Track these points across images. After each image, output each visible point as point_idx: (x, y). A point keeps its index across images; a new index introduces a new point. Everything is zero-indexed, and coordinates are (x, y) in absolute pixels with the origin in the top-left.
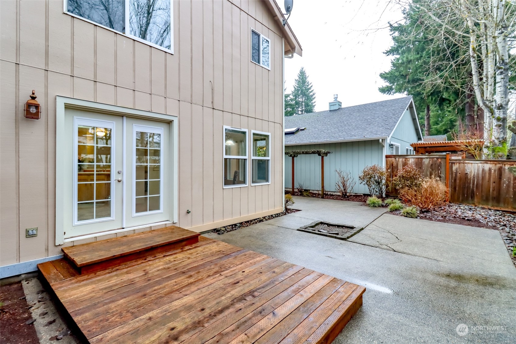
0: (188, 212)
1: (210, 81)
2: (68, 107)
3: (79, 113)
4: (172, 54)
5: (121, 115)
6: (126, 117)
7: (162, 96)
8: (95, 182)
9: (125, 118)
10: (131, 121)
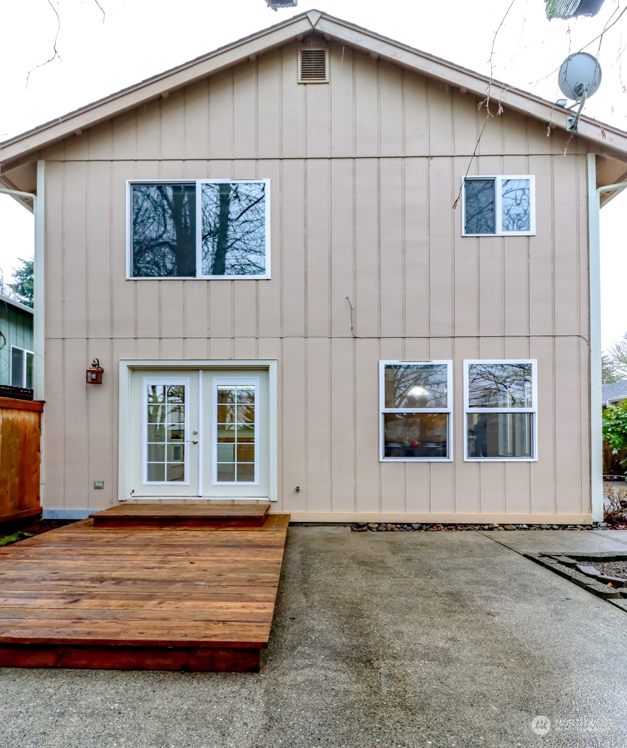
0: (298, 490)
1: (347, 298)
2: (133, 369)
3: (147, 373)
4: (267, 280)
5: (196, 369)
6: (203, 370)
7: (252, 337)
8: (166, 443)
9: (201, 372)
10: (209, 374)
